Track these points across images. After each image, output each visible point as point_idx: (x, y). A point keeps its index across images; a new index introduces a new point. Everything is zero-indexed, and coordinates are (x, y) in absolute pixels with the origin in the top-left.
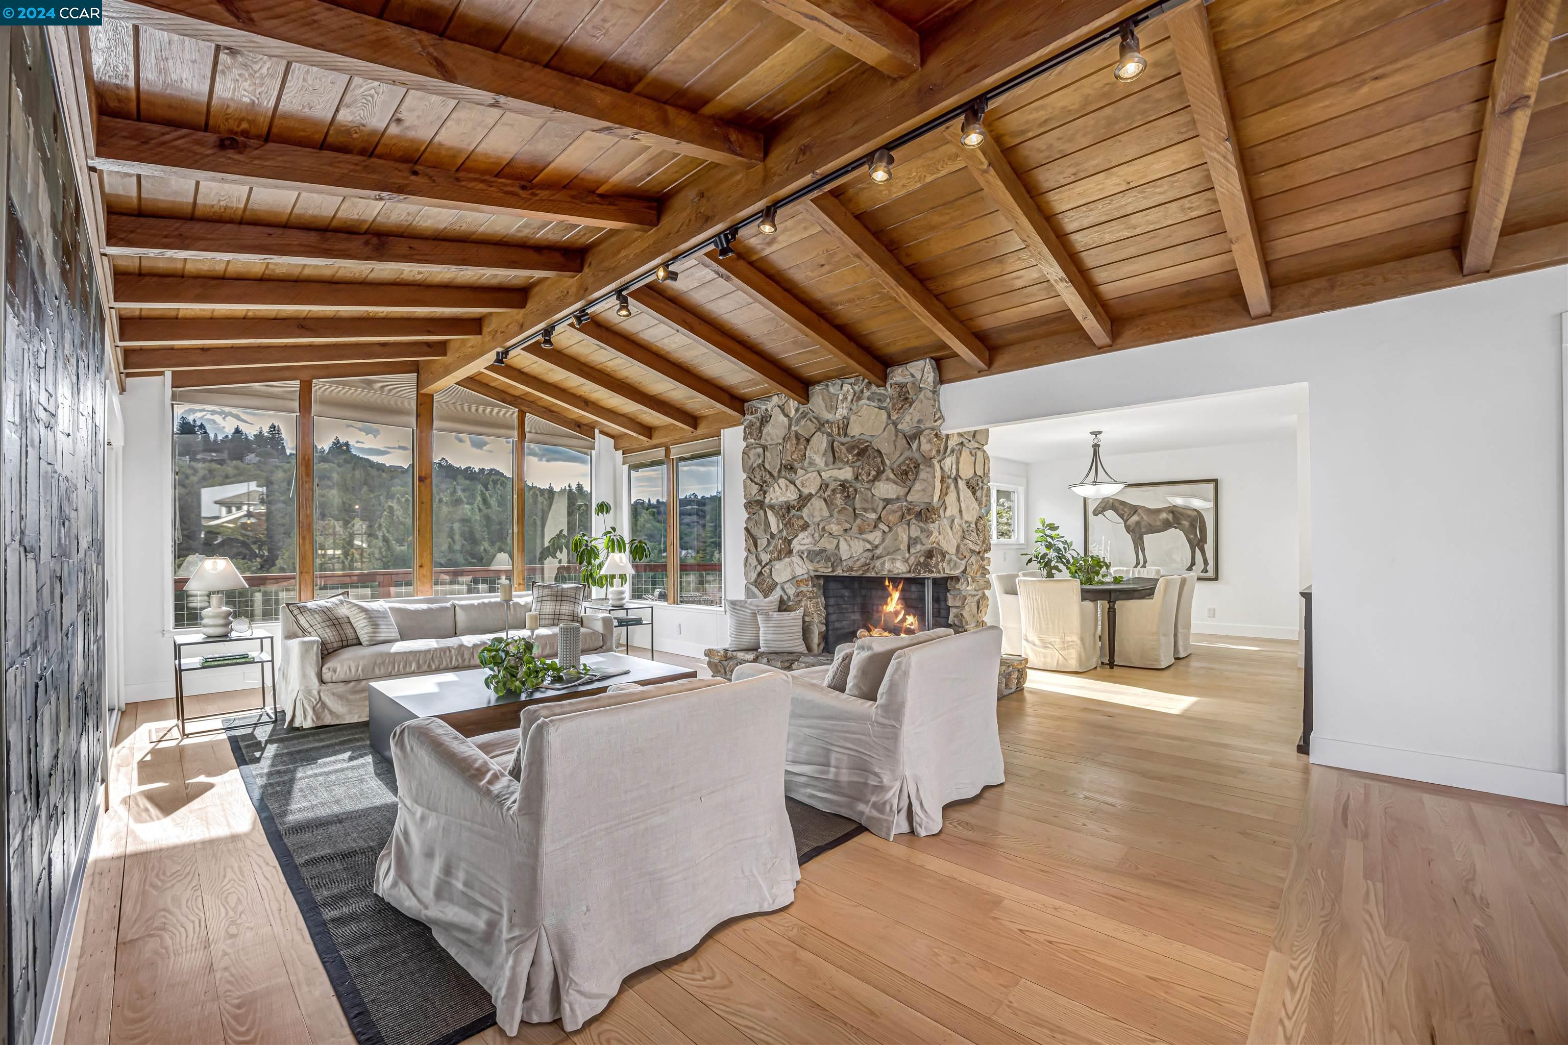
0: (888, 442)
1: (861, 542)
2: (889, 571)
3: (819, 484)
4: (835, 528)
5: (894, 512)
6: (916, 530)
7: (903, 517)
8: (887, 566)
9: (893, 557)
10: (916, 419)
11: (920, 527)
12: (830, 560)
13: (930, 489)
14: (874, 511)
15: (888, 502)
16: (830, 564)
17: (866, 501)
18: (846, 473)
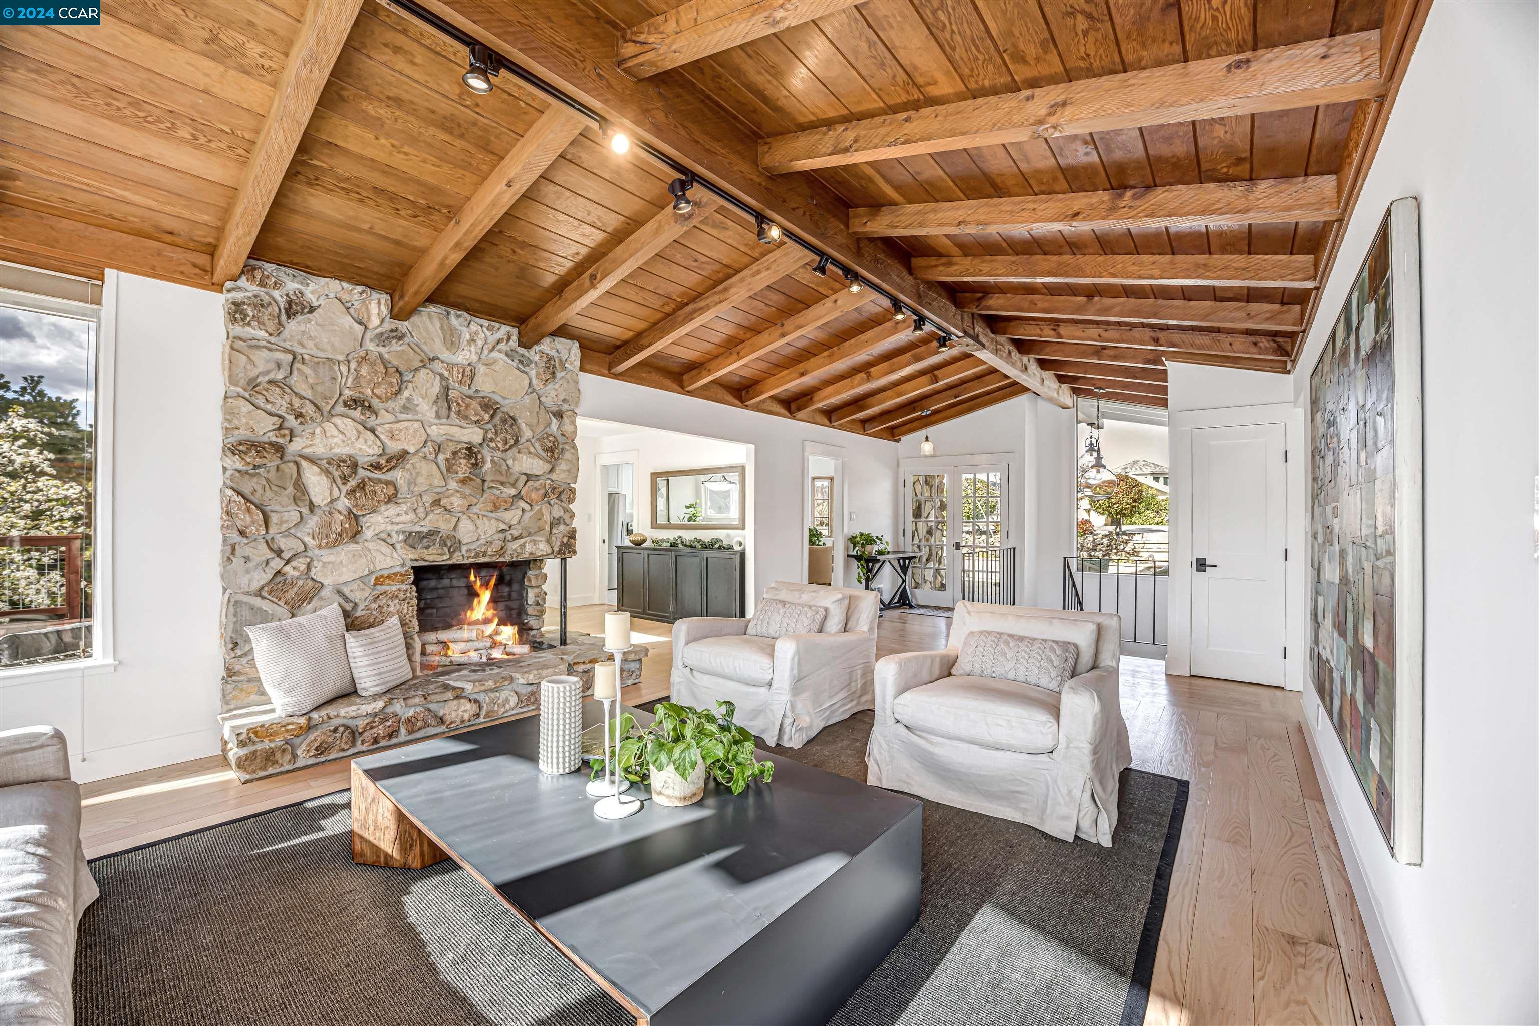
0: (531, 412)
1: (493, 521)
2: (531, 554)
3: (423, 439)
4: (457, 502)
5: (537, 489)
6: (559, 511)
7: (545, 495)
8: (529, 548)
9: (534, 538)
10: (561, 397)
11: (563, 507)
12: (446, 546)
13: (575, 471)
14: (513, 485)
15: (529, 477)
16: (446, 550)
17: (501, 473)
18: (474, 435)
